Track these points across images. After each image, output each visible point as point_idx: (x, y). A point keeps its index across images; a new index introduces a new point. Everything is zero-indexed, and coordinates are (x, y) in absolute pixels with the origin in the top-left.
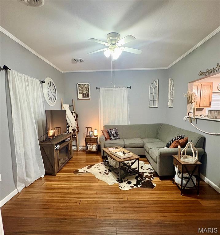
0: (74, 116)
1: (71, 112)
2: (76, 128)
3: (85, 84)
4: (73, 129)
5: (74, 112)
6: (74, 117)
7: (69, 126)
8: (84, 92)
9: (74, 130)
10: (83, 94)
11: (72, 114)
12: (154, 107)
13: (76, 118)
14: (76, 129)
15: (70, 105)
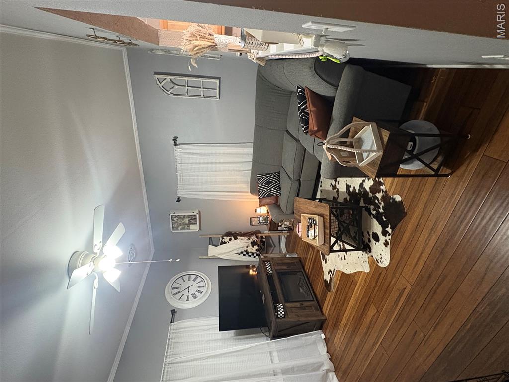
0: (228, 241)
1: (221, 244)
2: (249, 239)
3: (173, 220)
4: (250, 245)
5: (223, 238)
6: (230, 240)
7: (246, 251)
8: (187, 222)
9: (253, 244)
10: (190, 223)
11: (225, 243)
12: (218, 89)
13: (232, 238)
14: (251, 240)
15: (210, 244)
